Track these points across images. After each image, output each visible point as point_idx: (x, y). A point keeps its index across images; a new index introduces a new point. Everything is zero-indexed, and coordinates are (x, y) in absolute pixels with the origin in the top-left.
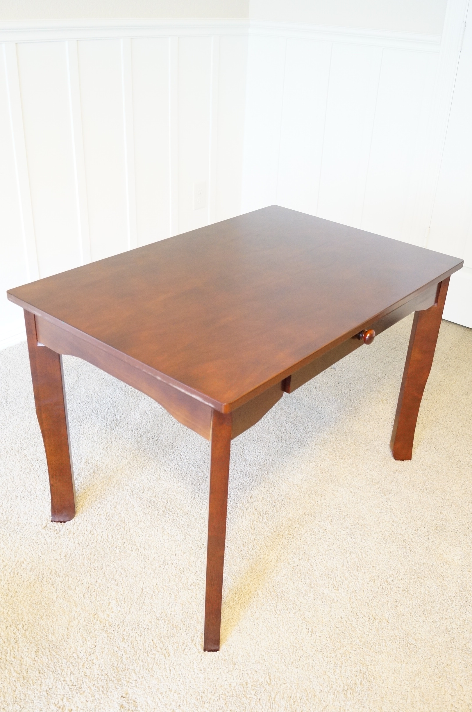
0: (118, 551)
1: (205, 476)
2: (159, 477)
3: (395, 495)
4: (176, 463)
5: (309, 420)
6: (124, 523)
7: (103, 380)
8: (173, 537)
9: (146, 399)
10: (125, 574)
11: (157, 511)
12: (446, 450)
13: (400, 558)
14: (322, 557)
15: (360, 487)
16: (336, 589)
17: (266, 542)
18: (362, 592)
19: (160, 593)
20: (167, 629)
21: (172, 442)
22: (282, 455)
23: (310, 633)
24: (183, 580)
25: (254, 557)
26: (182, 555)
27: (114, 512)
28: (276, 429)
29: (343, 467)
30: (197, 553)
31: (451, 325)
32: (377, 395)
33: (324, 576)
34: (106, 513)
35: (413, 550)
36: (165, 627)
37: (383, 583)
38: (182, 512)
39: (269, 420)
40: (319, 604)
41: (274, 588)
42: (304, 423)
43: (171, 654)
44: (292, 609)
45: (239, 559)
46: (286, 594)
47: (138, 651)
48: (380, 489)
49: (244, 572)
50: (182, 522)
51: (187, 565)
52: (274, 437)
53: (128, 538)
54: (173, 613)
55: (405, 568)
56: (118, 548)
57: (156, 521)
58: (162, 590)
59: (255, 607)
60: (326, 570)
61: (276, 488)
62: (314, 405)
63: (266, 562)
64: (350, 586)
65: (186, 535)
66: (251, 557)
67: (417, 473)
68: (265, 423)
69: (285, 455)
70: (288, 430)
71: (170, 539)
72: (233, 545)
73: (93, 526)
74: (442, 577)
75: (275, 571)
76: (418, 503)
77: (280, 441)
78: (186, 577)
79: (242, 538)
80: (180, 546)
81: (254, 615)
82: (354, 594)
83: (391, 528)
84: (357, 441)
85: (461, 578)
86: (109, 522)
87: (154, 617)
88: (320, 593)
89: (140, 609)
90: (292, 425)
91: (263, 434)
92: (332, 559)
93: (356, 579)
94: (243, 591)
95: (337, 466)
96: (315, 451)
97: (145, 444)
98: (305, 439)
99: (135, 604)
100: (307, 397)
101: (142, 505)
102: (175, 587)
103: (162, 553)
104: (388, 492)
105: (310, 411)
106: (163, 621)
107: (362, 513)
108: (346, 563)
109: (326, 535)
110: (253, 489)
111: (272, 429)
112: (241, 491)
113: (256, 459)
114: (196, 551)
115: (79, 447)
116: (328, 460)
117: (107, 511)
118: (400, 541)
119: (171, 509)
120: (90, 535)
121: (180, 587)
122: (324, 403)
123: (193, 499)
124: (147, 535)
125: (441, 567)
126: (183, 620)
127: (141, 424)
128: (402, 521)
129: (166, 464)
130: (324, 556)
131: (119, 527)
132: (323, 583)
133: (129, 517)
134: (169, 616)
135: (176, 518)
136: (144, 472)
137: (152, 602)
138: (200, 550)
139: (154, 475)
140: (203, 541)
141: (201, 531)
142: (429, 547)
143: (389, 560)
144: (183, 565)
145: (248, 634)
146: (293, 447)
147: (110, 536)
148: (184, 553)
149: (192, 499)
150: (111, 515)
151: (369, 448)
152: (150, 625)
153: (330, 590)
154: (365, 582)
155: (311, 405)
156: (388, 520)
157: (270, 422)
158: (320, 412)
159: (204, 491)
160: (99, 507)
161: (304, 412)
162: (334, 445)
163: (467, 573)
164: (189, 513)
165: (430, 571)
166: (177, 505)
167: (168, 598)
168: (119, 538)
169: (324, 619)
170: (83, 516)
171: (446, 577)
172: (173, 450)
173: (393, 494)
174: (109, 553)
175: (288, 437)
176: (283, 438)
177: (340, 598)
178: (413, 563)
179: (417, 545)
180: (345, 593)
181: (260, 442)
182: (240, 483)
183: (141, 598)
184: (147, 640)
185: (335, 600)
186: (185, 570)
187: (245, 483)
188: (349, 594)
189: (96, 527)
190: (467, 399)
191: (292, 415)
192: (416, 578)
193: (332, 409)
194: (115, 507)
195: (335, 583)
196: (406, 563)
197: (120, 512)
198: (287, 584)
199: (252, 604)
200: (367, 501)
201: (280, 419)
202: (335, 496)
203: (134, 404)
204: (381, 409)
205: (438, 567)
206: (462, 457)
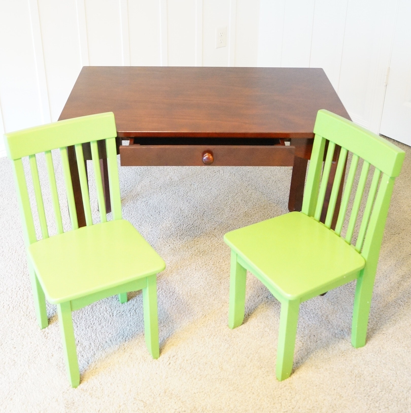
1: (171, 227)
2: (140, 224)
4: (155, 217)
5: (259, 201)
17: (196, 267)
21: (157, 205)
23: (203, 317)
25: (185, 274)
28: (232, 204)
39: (230, 198)
42: (254, 202)
52: (229, 209)
59: (174, 299)
61: (216, 238)
63: (192, 278)
66: (183, 274)
70: (241, 205)
77: (232, 211)
81: (173, 303)
90: (245, 203)
91: (221, 206)
94: (170, 291)
97: (138, 204)
98: (250, 212)
100: (264, 186)
105: (262, 195)
110: (200, 237)
111: (229, 203)
112: (192, 237)
113: (210, 220)
123: (158, 239)
129: (148, 217)
136: (132, 220)
139: (138, 222)
145: (165, 312)
149: (157, 239)
155: (265, 191)
157: (230, 200)
158: (269, 197)
159: (167, 235)
161: (257, 195)
172: (156, 210)
175: (238, 210)
176: (235, 210)
181: (217, 211)
187: (196, 233)
191: (248, 197)
198: (200, 290)
201: (237, 198)
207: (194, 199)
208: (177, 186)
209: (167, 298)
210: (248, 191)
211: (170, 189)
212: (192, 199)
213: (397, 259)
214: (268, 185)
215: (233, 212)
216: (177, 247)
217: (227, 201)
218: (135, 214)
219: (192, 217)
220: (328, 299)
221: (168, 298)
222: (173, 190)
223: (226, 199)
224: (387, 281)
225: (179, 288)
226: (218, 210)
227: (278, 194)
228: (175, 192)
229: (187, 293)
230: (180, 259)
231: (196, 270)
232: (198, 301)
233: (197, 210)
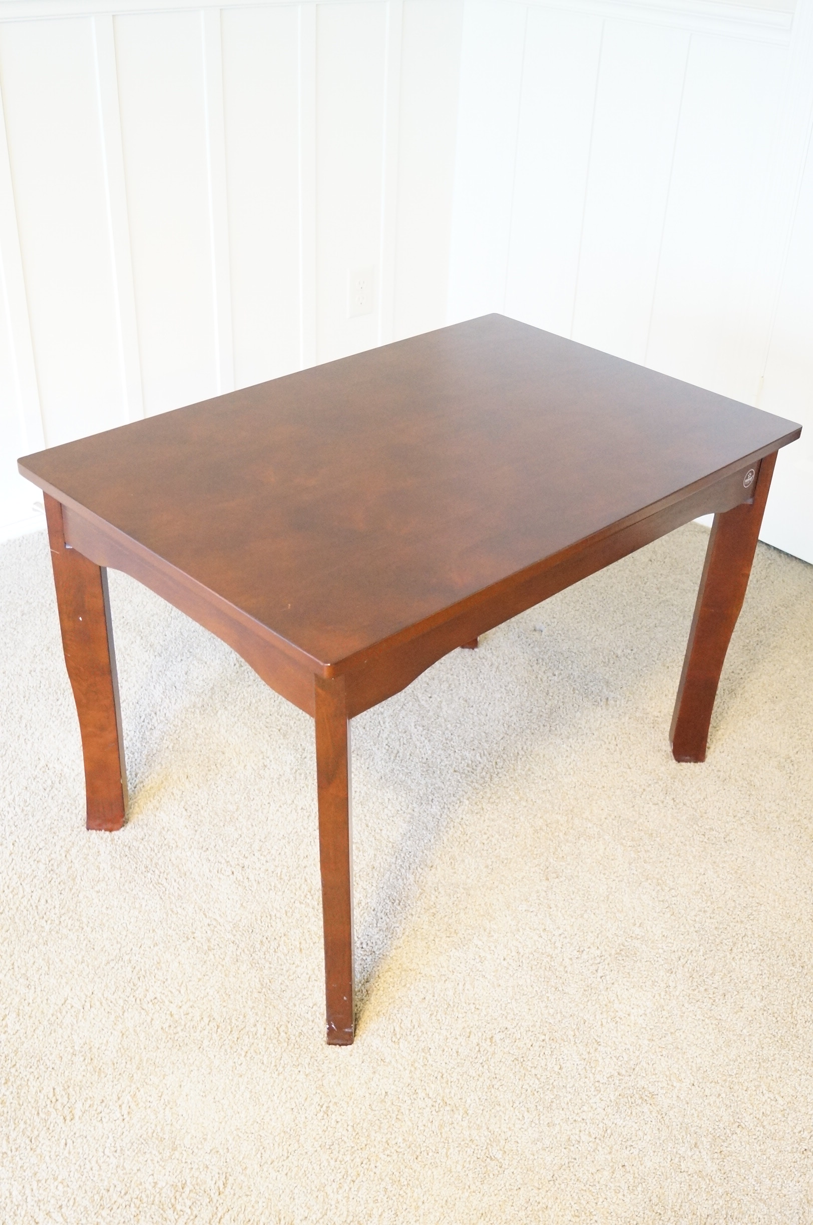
0: (47, 928)
2: (158, 805)
3: (567, 881)
5: (458, 725)
6: (74, 880)
7: (122, 620)
8: (146, 914)
9: (183, 662)
10: (46, 969)
11: (135, 865)
12: (694, 805)
13: (530, 1000)
14: (391, 980)
15: (507, 859)
16: (396, 1040)
17: (303, 942)
18: (441, 1052)
19: (93, 1009)
20: (83, 1073)
22: (388, 785)
23: (322, 1114)
24: (137, 992)
25: (272, 966)
26: (152, 947)
27: (64, 858)
28: (393, 737)
29: (488, 819)
30: (178, 946)
31: (794, 563)
32: (600, 688)
33: (382, 1016)
34: (50, 858)
35: (561, 989)
36: (81, 1069)
37: (483, 1041)
38: (177, 870)
39: (387, 719)
40: (356, 1065)
41: (289, 1025)
42: (447, 729)
43: (77, 1118)
44: (307, 1066)
45: (245, 965)
46: (305, 1039)
47: (25, 1104)
48: (541, 867)
49: (246, 991)
50: (171, 889)
51: (154, 967)
52: (384, 751)
53: (71, 907)
54: (103, 1048)
55: (535, 1019)
56: (49, 922)
57: (128, 882)
58: (98, 1004)
59: (243, 1054)
60: (390, 1004)
62: (477, 698)
63: (291, 978)
64: (422, 1039)
65: (170, 912)
66: (267, 965)
67: (622, 844)
68: (377, 724)
69: (392, 787)
70: (414, 739)
71: (140, 917)
72: (244, 940)
73: (22, 880)
74: (595, 1045)
75: (300, 996)
76: (604, 901)
77: (392, 758)
78: (144, 987)
79: (263, 929)
80: (154, 930)
81: (238, 1067)
82: (423, 1054)
83: (537, 943)
84: (533, 773)
85: (631, 1050)
86: (49, 875)
87: (69, 1049)
88: (365, 1044)
89: (51, 1033)
90: (424, 732)
91: (366, 744)
92: (408, 985)
93: (439, 1027)
94: (233, 1025)
95: (478, 816)
96: (448, 783)
97: (154, 742)
98: (439, 761)
99: (46, 1023)
100: (470, 682)
101: (113, 852)
102: (121, 1002)
103: (119, 940)
104: (554, 875)
105: (467, 709)
106: (82, 1059)
107: (493, 907)
108: (431, 996)
109: (413, 941)
111: (385, 735)
114: (178, 943)
115: (42, 739)
116: (467, 802)
117: (53, 856)
118: (543, 968)
119: (160, 864)
120: (11, 896)
121: (130, 1002)
122: (498, 695)
124: (105, 907)
125: (602, 1025)
126: (115, 1061)
127: (160, 706)
128: (561, 931)
130: (396, 979)
131: (63, 886)
132: (377, 1028)
133: (85, 871)
134: (94, 1050)
135: (164, 882)
137: (75, 1022)
138: (184, 941)
140: (194, 926)
141: (197, 909)
142: (593, 985)
143: (509, 1001)
144: (147, 966)
145: (217, 1099)
146: (412, 772)
147: (43, 901)
148: (156, 945)
150: (55, 864)
151: (550, 788)
152: (58, 1062)
153: (384, 1041)
154: (452, 1035)
155: (473, 697)
156: (535, 927)
157: (387, 724)
158: (484, 712)
160: (41, 847)
161: (454, 709)
162: (488, 775)
163: (646, 1042)
164: (188, 874)
165: (578, 1029)
166: (173, 859)
167: (103, 1021)
168: (57, 906)
169: (355, 1091)
170: (10, 861)
171: (602, 1044)
173: (561, 879)
174: (32, 930)
175: (408, 754)
176: (401, 754)
177: (398, 1057)
178: (552, 1011)
179: (571, 978)
180: (409, 1051)
182: (295, 830)
183: (59, 1015)
184: (44, 1088)
185: (387, 1061)
186: (148, 974)
187: (303, 831)
188: (416, 1053)
189: (26, 882)
190: (770, 710)
191: (431, 713)
192: (547, 1040)
193: (508, 709)
194: (68, 851)
195: (397, 1029)
196: (539, 1010)
197: (74, 861)
198: (313, 1021)
199: (239, 1049)
200: (511, 886)
201: (406, 719)
202: (454, 871)
203: (161, 669)
204: (599, 715)
205: (596, 1024)
206: (719, 822)
207: (298, 723)
208: (255, 686)
209: (223, 1051)
210: (430, 697)
211: (238, 693)
212: (292, 723)
214: (479, 678)
215: (397, 761)
216: (252, 877)
217: (379, 727)
218: (146, 774)
219: (292, 780)
220: (650, 1037)
221: (226, 1050)
222: (243, 698)
223: (377, 722)
224: (796, 970)
225: (257, 1014)
226: (358, 757)
227: (506, 704)
228: (248, 704)
229: (277, 1031)
230: (259, 918)
231: (301, 950)
232: (308, 1060)
233: (303, 756)
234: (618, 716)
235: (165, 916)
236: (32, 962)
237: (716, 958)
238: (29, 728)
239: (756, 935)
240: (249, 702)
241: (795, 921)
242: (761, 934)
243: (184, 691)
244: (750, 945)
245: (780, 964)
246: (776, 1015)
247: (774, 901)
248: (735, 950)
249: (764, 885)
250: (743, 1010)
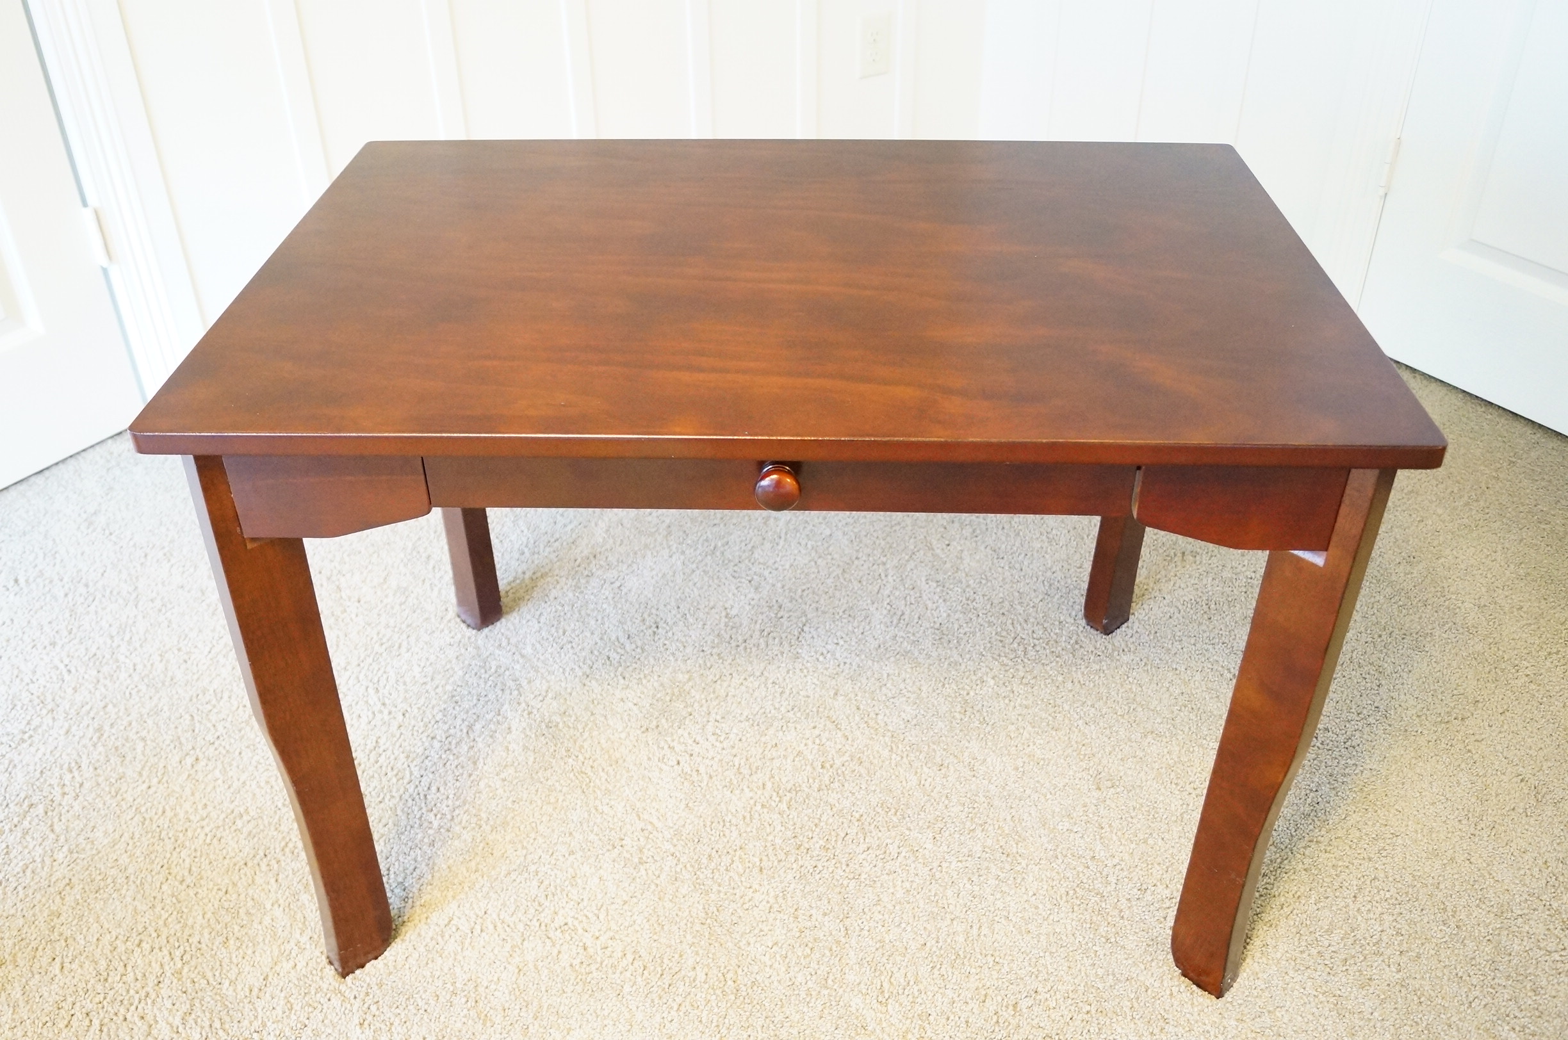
0: (436, 824)
1: (690, 684)
2: (588, 672)
3: (1125, 792)
4: (639, 643)
5: (984, 582)
6: (475, 763)
8: (563, 812)
10: (430, 877)
11: (553, 748)
13: (1071, 954)
14: (881, 917)
15: (1043, 759)
16: (884, 1001)
17: (765, 858)
18: (944, 1021)
19: (484, 934)
20: (464, 1020)
21: (650, 595)
22: (887, 656)
24: (543, 915)
25: (721, 888)
26: (567, 855)
27: (464, 735)
28: (897, 593)
29: (1020, 705)
30: (600, 856)
31: (1433, 385)
33: (866, 965)
34: (447, 735)
35: (1113, 940)
36: (462, 1014)
37: (1004, 1009)
38: (607, 757)
39: (890, 571)
40: (827, 1032)
41: (740, 971)
42: (968, 586)
44: (759, 1029)
45: (686, 886)
46: (760, 991)
48: (1091, 772)
49: (685, 921)
50: (597, 781)
51: (567, 883)
52: (885, 612)
53: (468, 798)
54: (493, 987)
55: (1076, 981)
56: (439, 816)
57: (543, 769)
58: (491, 927)
59: (676, 1007)
60: (877, 949)
61: (840, 734)
62: (1009, 547)
63: (746, 906)
64: (919, 1000)
65: (594, 811)
66: (715, 887)
67: (1201, 746)
68: (877, 577)
69: (892, 659)
70: (925, 597)
71: (555, 816)
72: (687, 852)
73: (410, 760)
74: (1161, 1023)
75: (756, 931)
76: (1176, 821)
77: (895, 622)
78: (552, 909)
79: (713, 839)
80: (571, 834)
81: (668, 1025)
82: (920, 1022)
83: (1081, 875)
84: (1081, 647)
85: (1212, 1033)
86: (444, 756)
87: (448, 986)
88: (841, 1003)
89: (427, 964)
90: (938, 590)
91: (861, 603)
92: (903, 925)
93: (942, 986)
94: (665, 966)
95: (1007, 701)
96: (968, 656)
97: (590, 592)
98: (956, 626)
99: (422, 949)
100: (1001, 527)
101: (528, 730)
102: (521, 927)
103: (525, 844)
104: (1109, 784)
105: (995, 561)
106: (464, 1000)
107: (1024, 824)
108: (934, 942)
109: (913, 866)
110: (784, 728)
111: (887, 592)
112: (756, 728)
113: (821, 659)
114: (600, 852)
116: (992, 682)
117: (452, 731)
118: (1090, 911)
119: (586, 747)
120: (394, 780)
121: (532, 928)
122: (1037, 545)
123: (643, 732)
124: (511, 799)
125: (1171, 994)
126: (507, 1006)
127: (602, 547)
128: (1116, 861)
129: (616, 643)
130: (886, 916)
131: (461, 771)
132: (858, 981)
133: (490, 752)
134: (481, 989)
135: (589, 770)
136: (563, 655)
137: (460, 950)
138: (608, 850)
139: (581, 664)
140: (624, 831)
141: (628, 809)
142: (1159, 939)
143: (1042, 954)
144: (558, 881)
146: (921, 640)
147: (434, 789)
148: (572, 853)
149: (639, 732)
150: (454, 742)
151: (1105, 668)
152: (433, 1002)
153: (867, 1001)
154: (961, 998)
155: (1003, 546)
156: (1080, 853)
157: (889, 577)
158: (1017, 566)
159: (673, 717)
160: (438, 719)
161: (978, 561)
162: (1021, 648)
163: (1233, 1023)
164: (620, 762)
165: (1138, 998)
166: (603, 741)
167: (496, 952)
168: (451, 796)
170: (398, 736)
171: (1172, 1023)
172: (646, 615)
173: (1118, 790)
174: (416, 826)
175: (916, 616)
176: (906, 617)
177: (884, 1025)
178: (1100, 972)
179: (1129, 927)
180: (900, 1017)
181: (845, 621)
182: (763, 710)
183: (439, 938)
184: (413, 1036)
185: (870, 1028)
186: (558, 892)
187: (773, 711)
188: (909, 1021)
189: (415, 763)
190: (1406, 574)
191: (948, 565)
192: (1093, 1012)
193: (1049, 562)
194: (470, 727)
195: (886, 985)
196: (1083, 969)
197: (477, 739)
198: (771, 966)
199: (670, 1000)
200: (1049, 796)
201: (915, 571)
202: (972, 773)
204: (1172, 574)
205: (1163, 993)
206: (1337, 721)
207: (775, 572)
208: (722, 525)
209: (649, 1001)
210: (948, 545)
211: (699, 534)
212: (766, 573)
213: (1472, 830)
214: (1013, 523)
215: (901, 625)
216: (702, 769)
217: (879, 581)
218: (577, 632)
219: (763, 645)
220: (1239, 1016)
221: (653, 1001)
222: (707, 540)
223: (876, 574)
225: (697, 953)
226: (850, 619)
227: (1047, 556)
228: (712, 548)
229: (722, 978)
230: (709, 824)
231: (761, 870)
232: (761, 1022)
233: (779, 616)
234: (1197, 575)
235: (586, 815)
236: (412, 868)
237: (1334, 908)
238: (436, 571)
239: (1390, 879)
240: (713, 545)
241: (1445, 861)
242: (1398, 877)
243: (633, 530)
244: (1381, 892)
245: (1426, 920)
246: (1419, 993)
247: (1416, 831)
248: (1360, 899)
249: (1400, 809)
250: (1373, 983)
